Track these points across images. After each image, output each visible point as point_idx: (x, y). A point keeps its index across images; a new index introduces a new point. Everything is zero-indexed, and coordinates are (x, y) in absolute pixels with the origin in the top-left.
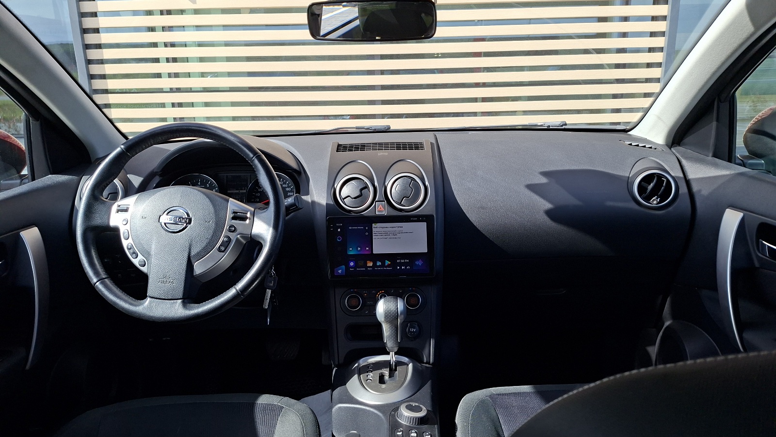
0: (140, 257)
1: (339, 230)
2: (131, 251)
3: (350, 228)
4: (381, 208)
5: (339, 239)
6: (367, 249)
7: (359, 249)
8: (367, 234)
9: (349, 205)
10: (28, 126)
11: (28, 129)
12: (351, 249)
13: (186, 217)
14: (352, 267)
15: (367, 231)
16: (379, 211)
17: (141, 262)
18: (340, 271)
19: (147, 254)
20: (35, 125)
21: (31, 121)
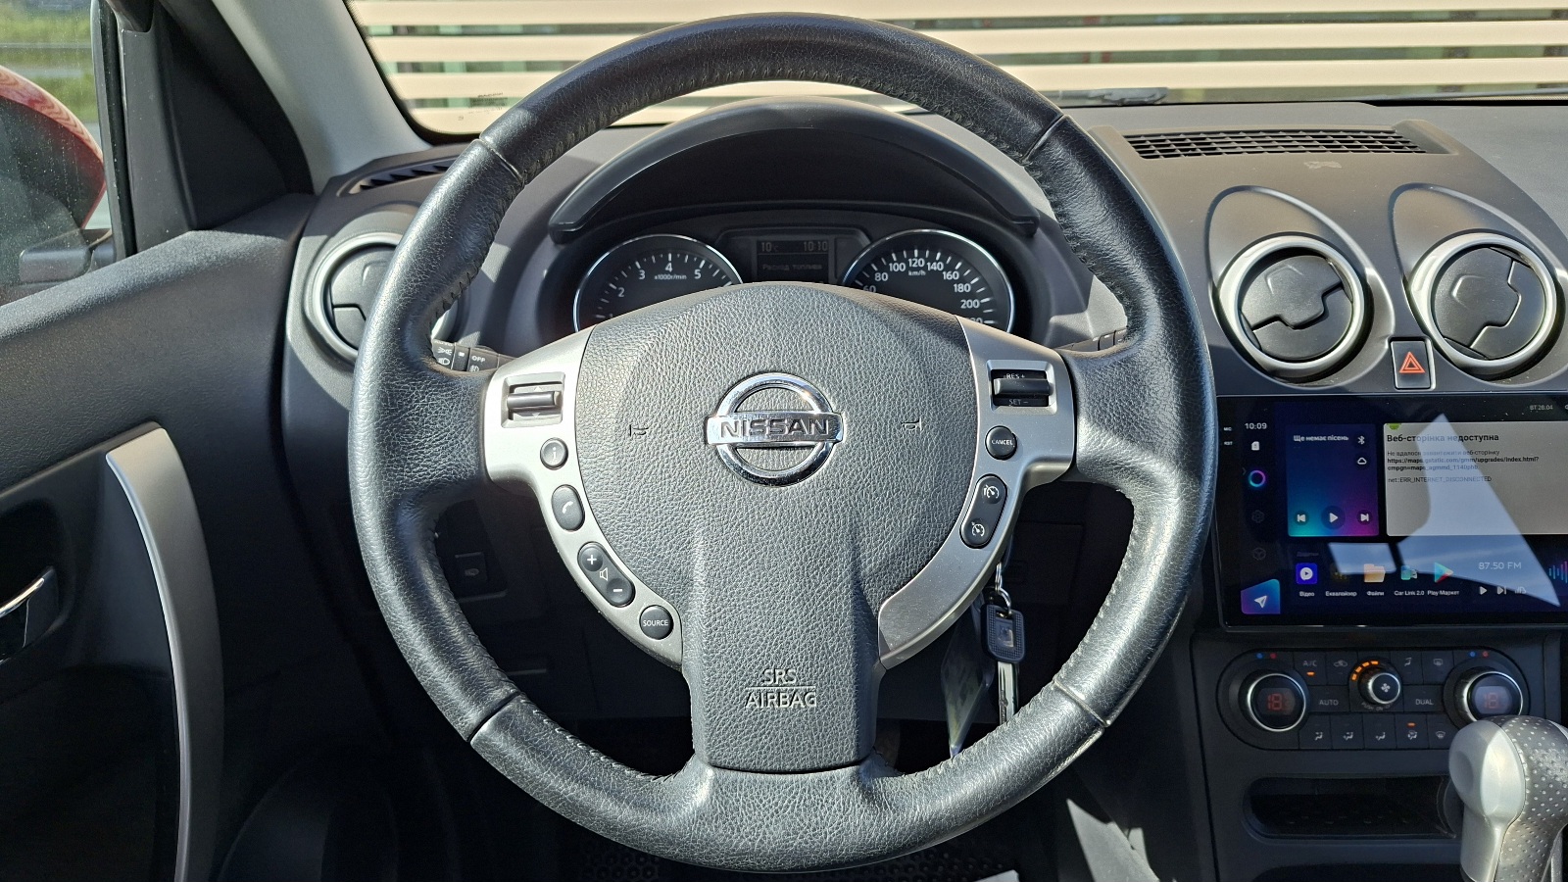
0: (645, 596)
1: (1256, 446)
2: (604, 575)
3: (1297, 439)
4: (1411, 365)
5: (1257, 479)
6: (1364, 517)
7: (1333, 518)
8: (1362, 461)
9: (1275, 352)
10: (110, 51)
11: (111, 61)
12: (1302, 518)
13: (817, 411)
14: (1307, 586)
15: (1361, 451)
16: (1405, 377)
17: (653, 617)
18: (1261, 601)
19: (677, 585)
20: (136, 46)
21: (121, 30)
